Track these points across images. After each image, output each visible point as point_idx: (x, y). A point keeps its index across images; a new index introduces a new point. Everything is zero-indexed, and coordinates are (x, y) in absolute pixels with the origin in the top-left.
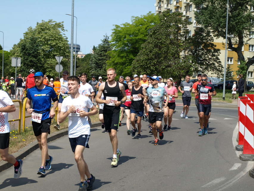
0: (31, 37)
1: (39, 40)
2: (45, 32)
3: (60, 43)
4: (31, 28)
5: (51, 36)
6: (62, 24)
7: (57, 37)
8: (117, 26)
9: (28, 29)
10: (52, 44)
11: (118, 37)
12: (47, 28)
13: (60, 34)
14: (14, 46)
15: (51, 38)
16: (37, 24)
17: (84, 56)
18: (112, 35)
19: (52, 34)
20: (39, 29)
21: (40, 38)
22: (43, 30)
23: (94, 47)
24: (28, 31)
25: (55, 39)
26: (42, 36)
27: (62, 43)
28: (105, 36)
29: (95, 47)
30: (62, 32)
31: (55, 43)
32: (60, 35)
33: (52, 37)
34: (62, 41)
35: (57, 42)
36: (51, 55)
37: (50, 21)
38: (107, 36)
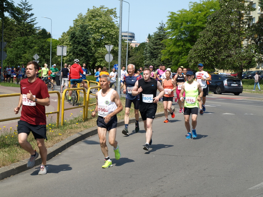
0: (81, 24)
1: (89, 28)
2: (97, 19)
3: (112, 30)
4: (82, 15)
5: (102, 23)
6: (115, 10)
7: (109, 25)
8: (173, 14)
9: (78, 16)
10: (103, 31)
11: (174, 24)
12: (98, 15)
13: (113, 21)
14: (63, 34)
15: (102, 26)
16: (88, 11)
17: (138, 45)
18: (167, 22)
19: (103, 21)
20: (89, 15)
21: (91, 25)
22: (94, 17)
23: (149, 35)
24: (78, 18)
25: (107, 27)
26: (93, 23)
27: (115, 31)
28: (161, 23)
29: (151, 35)
30: (115, 19)
31: (106, 31)
32: (113, 22)
33: (104, 24)
34: (114, 28)
35: (109, 30)
36: (102, 44)
37: (102, 7)
38: (163, 23)
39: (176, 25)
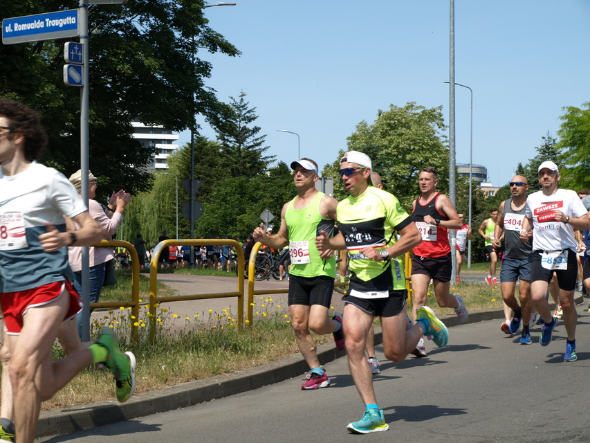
0: (365, 145)
1: (384, 152)
2: (399, 132)
3: (433, 156)
4: (365, 125)
5: (412, 141)
6: (439, 111)
7: (427, 144)
8: (574, 111)
9: (358, 127)
10: (414, 159)
11: (576, 135)
12: (402, 123)
13: (436, 135)
14: (325, 169)
15: (412, 147)
16: (380, 115)
17: (496, 191)
18: (561, 131)
19: (414, 137)
20: (382, 125)
21: (386, 147)
22: (393, 127)
23: (520, 167)
24: (358, 133)
25: (423, 149)
26: (391, 142)
27: (440, 158)
28: (546, 137)
29: (523, 166)
30: (440, 130)
31: (421, 159)
32: (435, 137)
33: (415, 144)
34: (439, 152)
35: (428, 154)
36: (412, 188)
37: (410, 106)
38: (550, 138)
39: (580, 136)
